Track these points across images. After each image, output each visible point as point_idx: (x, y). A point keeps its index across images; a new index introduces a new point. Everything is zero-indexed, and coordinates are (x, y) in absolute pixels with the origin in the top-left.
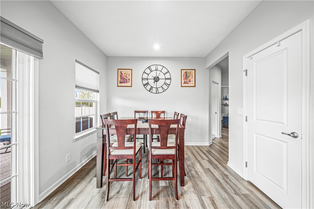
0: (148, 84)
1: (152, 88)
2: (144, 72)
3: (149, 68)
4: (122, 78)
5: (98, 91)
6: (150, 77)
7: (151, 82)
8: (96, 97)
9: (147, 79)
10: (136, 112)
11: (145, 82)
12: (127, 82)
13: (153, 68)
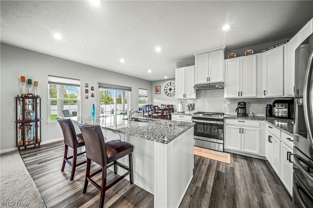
0: (167, 92)
1: (168, 94)
2: (165, 87)
3: (167, 84)
4: (157, 90)
5: (147, 97)
6: (168, 89)
8: (147, 99)
9: (167, 90)
10: (162, 105)
11: (166, 91)
12: (158, 92)
13: (169, 84)
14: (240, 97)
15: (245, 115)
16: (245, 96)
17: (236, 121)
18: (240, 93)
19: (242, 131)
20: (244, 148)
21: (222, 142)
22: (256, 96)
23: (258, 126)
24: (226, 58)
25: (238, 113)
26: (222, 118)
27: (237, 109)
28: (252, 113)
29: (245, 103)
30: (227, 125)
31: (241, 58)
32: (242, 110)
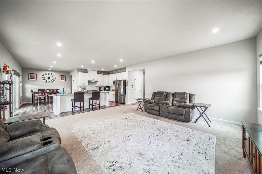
1: (47, 81)
3: (45, 74)
5: (21, 82)
7: (47, 79)
11: (43, 79)
12: (34, 79)
14: (100, 85)
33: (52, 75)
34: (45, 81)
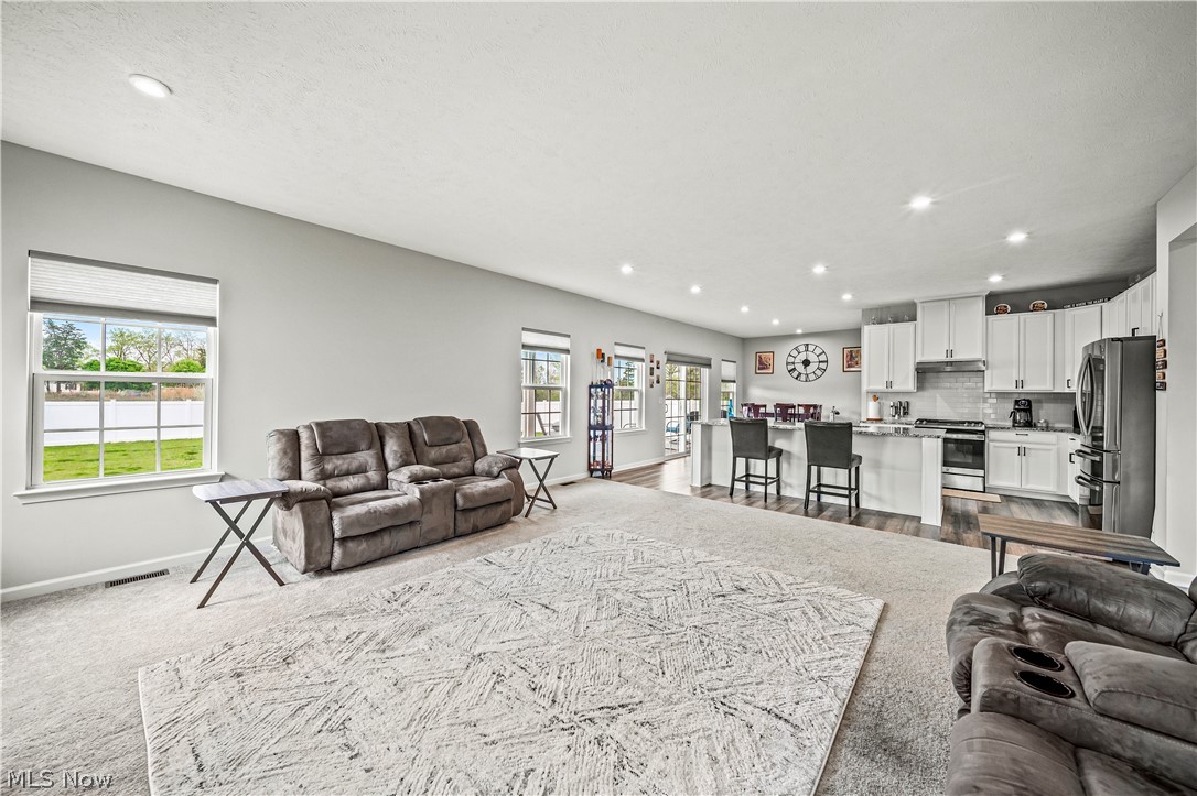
0: (794, 369)
1: (800, 374)
2: (790, 355)
3: (796, 348)
4: (761, 363)
5: (734, 382)
6: (797, 360)
7: (800, 368)
9: (793, 363)
11: (791, 367)
12: (767, 368)
13: (802, 348)
14: (1020, 390)
15: (1029, 424)
16: (1028, 388)
17: (1011, 435)
18: (1020, 383)
19: (1022, 452)
20: (1027, 483)
21: (981, 473)
22: (1051, 388)
23: (1054, 441)
24: (989, 312)
25: (1015, 421)
26: (983, 428)
27: (1013, 414)
28: (1045, 421)
29: (1029, 401)
30: (993, 441)
31: (1023, 315)
32: (1023, 414)
33: (818, 351)
34: (795, 374)
